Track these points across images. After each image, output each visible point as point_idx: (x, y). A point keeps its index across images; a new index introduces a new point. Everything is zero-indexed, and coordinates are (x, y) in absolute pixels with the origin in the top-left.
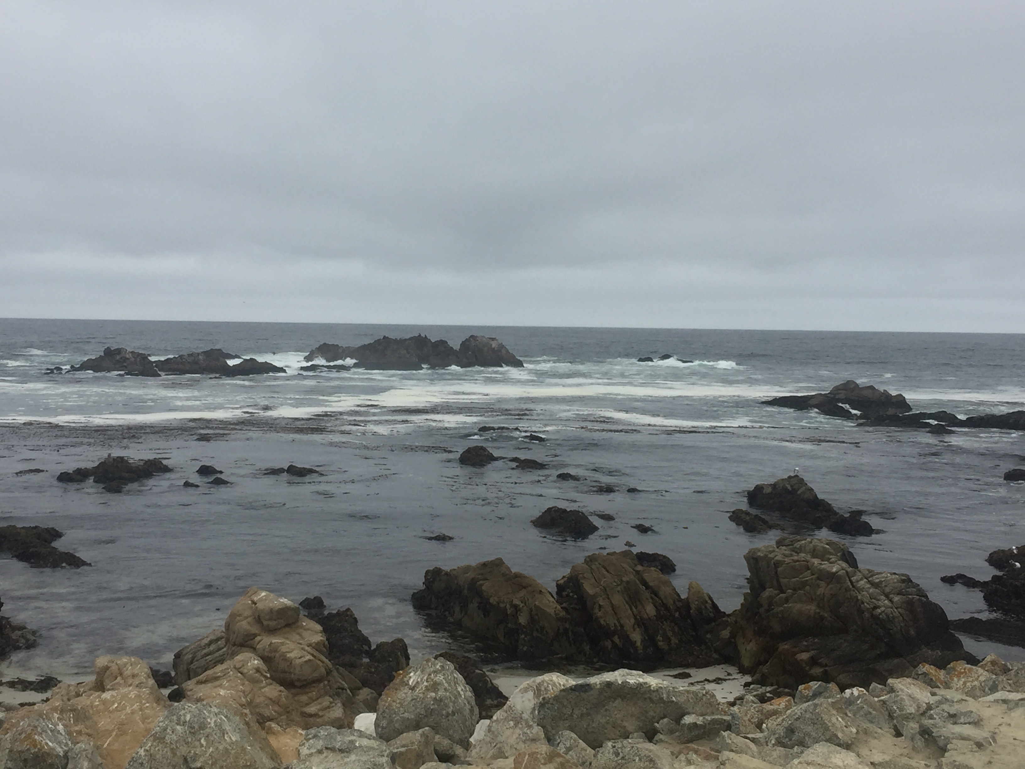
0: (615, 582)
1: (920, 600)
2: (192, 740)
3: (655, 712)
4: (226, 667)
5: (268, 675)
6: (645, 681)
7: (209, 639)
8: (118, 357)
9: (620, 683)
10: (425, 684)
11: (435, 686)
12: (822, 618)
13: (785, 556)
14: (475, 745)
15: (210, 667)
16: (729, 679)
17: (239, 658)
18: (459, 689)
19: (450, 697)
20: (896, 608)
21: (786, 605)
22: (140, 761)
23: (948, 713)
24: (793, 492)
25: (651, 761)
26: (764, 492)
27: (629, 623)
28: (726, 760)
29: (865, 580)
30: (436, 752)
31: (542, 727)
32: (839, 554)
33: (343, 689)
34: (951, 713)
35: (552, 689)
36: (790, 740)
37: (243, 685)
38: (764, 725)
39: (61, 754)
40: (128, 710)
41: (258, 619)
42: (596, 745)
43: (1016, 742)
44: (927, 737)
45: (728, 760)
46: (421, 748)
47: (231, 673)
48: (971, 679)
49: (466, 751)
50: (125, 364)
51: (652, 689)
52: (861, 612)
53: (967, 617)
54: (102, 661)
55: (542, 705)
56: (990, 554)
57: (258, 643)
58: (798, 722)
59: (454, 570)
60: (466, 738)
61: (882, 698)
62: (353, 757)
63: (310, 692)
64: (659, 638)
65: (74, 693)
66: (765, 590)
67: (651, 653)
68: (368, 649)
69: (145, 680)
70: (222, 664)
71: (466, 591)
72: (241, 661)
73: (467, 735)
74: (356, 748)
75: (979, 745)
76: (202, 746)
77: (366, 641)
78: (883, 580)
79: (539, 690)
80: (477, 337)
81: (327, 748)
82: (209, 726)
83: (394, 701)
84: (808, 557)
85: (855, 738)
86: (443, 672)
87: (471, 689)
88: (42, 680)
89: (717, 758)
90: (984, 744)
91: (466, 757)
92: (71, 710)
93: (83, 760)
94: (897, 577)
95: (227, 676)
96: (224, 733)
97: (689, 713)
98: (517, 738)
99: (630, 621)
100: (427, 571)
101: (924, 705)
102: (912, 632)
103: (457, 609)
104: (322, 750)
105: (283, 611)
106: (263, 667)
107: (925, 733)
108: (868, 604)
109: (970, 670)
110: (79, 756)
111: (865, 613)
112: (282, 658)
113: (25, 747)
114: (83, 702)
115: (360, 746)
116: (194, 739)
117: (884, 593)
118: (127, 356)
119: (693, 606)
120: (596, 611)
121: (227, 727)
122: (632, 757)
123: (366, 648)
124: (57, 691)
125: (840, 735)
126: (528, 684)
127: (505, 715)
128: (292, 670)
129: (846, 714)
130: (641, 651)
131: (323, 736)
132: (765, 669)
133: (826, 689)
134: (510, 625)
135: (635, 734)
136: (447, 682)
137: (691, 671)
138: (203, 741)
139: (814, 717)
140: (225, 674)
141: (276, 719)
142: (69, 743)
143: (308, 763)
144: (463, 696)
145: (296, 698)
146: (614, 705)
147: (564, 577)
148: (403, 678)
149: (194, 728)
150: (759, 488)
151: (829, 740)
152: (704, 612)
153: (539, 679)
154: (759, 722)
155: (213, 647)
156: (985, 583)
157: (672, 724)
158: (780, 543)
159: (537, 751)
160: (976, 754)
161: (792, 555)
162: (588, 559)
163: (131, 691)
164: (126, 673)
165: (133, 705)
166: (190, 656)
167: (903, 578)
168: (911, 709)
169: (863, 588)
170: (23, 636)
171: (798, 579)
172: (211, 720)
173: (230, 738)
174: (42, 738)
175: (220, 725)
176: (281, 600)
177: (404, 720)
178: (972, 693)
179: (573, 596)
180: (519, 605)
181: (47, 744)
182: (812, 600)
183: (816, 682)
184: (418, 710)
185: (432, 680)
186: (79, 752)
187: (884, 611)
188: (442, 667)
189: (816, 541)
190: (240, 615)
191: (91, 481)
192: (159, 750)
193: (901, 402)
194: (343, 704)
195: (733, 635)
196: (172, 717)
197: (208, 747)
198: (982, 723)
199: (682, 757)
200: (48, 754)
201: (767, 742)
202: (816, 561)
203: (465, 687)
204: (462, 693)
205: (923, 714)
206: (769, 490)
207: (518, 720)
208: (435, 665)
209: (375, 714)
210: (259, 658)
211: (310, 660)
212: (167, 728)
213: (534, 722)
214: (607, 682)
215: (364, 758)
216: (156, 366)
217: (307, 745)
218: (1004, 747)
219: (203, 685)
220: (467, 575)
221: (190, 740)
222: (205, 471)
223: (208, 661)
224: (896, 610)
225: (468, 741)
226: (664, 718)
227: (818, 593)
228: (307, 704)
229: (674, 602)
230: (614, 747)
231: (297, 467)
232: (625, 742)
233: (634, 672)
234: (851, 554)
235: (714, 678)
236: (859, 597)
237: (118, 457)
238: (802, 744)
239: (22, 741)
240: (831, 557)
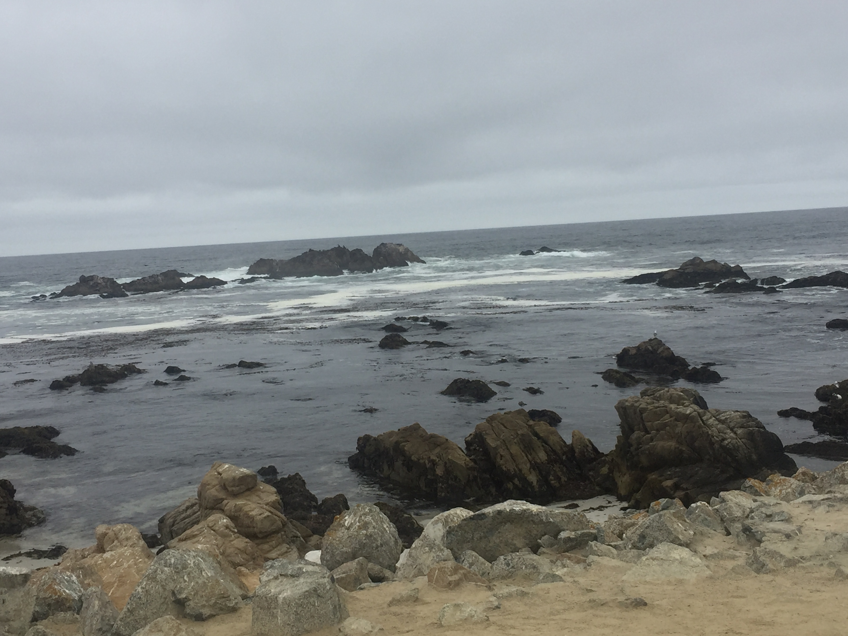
0: (512, 435)
1: (759, 431)
2: (177, 578)
3: (538, 531)
4: (201, 527)
5: (236, 530)
6: (528, 508)
7: (185, 506)
8: (91, 283)
9: (508, 510)
10: (358, 524)
11: (365, 526)
12: (681, 452)
13: (648, 404)
14: (400, 568)
15: (189, 527)
16: (610, 506)
17: (211, 518)
18: (385, 526)
19: (378, 533)
20: (740, 439)
21: (651, 444)
22: (139, 596)
23: (766, 514)
24: (654, 352)
25: (534, 567)
26: (630, 354)
27: (526, 468)
28: (591, 562)
29: (714, 418)
30: (370, 576)
31: (450, 550)
32: (691, 399)
33: (297, 537)
34: (768, 513)
35: (457, 520)
36: (643, 544)
37: (216, 539)
38: (624, 535)
39: (77, 598)
40: (126, 565)
41: (224, 487)
42: (491, 559)
43: (817, 532)
44: (748, 533)
45: (593, 562)
46: (358, 573)
47: (206, 530)
48: (785, 487)
49: (393, 574)
50: (98, 288)
51: (534, 513)
52: (712, 444)
53: (800, 442)
54: (101, 529)
55: (449, 533)
56: (817, 390)
57: (226, 506)
58: (648, 530)
59: (381, 435)
60: (393, 563)
61: (716, 507)
62: (302, 580)
63: (270, 541)
64: (551, 477)
65: (81, 556)
66: (634, 432)
67: (545, 490)
68: (315, 504)
69: (136, 542)
70: (198, 524)
71: (391, 452)
72: (213, 521)
73: (393, 561)
74: (303, 572)
75: (788, 536)
76: (185, 581)
77: (313, 498)
78: (728, 417)
79: (446, 522)
80: (386, 244)
81: (281, 575)
82: (189, 566)
83: (334, 540)
84: (667, 403)
85: (692, 539)
86: (371, 514)
87: (395, 526)
88: (53, 549)
89: (585, 561)
90: (792, 534)
91: (394, 578)
92: (80, 568)
93: (95, 600)
94: (739, 413)
95: (202, 533)
96: (201, 571)
97: (564, 530)
98: (432, 560)
99: (526, 466)
100: (359, 438)
101: (748, 510)
102: (754, 457)
103: (386, 467)
104: (278, 577)
105: (244, 479)
106: (231, 524)
107: (747, 530)
108: (717, 437)
109: (784, 480)
110: (91, 596)
111: (715, 445)
112: (245, 516)
113: (48, 595)
114: (88, 561)
115: (307, 572)
116: (179, 577)
117: (729, 428)
118: (99, 282)
119: (577, 450)
120: (498, 460)
121: (203, 566)
122: (520, 566)
123: (314, 503)
124: (67, 555)
125: (680, 537)
126: (438, 518)
127: (421, 542)
128: (254, 525)
129: (685, 521)
130: (537, 489)
131: (278, 566)
132: (638, 496)
133: (672, 504)
134: (429, 477)
135: (524, 549)
136: (374, 522)
137: (579, 502)
138: (186, 578)
139: (660, 525)
140: (201, 531)
141: (245, 564)
142: (82, 589)
143: (267, 587)
144: (388, 532)
145: (260, 547)
146: (505, 528)
147: (471, 435)
148: (339, 521)
149: (178, 568)
150: (625, 351)
151: (673, 542)
152: (586, 454)
153: (446, 513)
154: (619, 533)
155: (189, 512)
156: (814, 413)
157: (552, 539)
158: (644, 394)
159: (444, 566)
160: (784, 542)
161: (653, 403)
162: (489, 419)
163: (126, 550)
164: (121, 537)
165: (128, 561)
166: (171, 520)
167: (744, 414)
168: (738, 513)
169: (713, 425)
170: (34, 515)
171: (659, 421)
172: (191, 561)
173: (207, 574)
174: (61, 587)
175: (198, 564)
176: (242, 470)
177: (343, 553)
178: (787, 499)
179: (479, 449)
180: (436, 460)
181: (64, 591)
182: (672, 438)
183: (664, 499)
184: (353, 545)
185: (363, 520)
186: (91, 594)
187: (730, 442)
188: (370, 510)
189: (672, 390)
190: (209, 484)
191: (79, 385)
192: (152, 587)
193: (739, 272)
194: (298, 549)
195: (611, 471)
196: (161, 562)
197: (190, 581)
198: (792, 520)
199: (559, 563)
200: (67, 599)
201: (625, 547)
202: (673, 406)
203: (390, 525)
204: (387, 529)
205: (747, 517)
206: (634, 352)
207: (432, 546)
208: (364, 509)
209: (321, 551)
210: (227, 518)
211: (268, 516)
212: (157, 570)
213: (444, 547)
214: (498, 510)
215: (309, 580)
216: (123, 288)
217: (266, 573)
218: (808, 536)
219: (184, 542)
220: (391, 439)
221: (176, 578)
222: (171, 370)
223: (186, 523)
224: (740, 441)
225: (395, 566)
226: (545, 535)
227: (677, 432)
228: (269, 551)
229: (562, 448)
230: (505, 559)
231: (246, 362)
232: (513, 554)
233: (519, 501)
234: (701, 398)
235: (598, 506)
236: (710, 433)
237: (99, 365)
238: (651, 546)
239: (45, 591)
240: (685, 402)
